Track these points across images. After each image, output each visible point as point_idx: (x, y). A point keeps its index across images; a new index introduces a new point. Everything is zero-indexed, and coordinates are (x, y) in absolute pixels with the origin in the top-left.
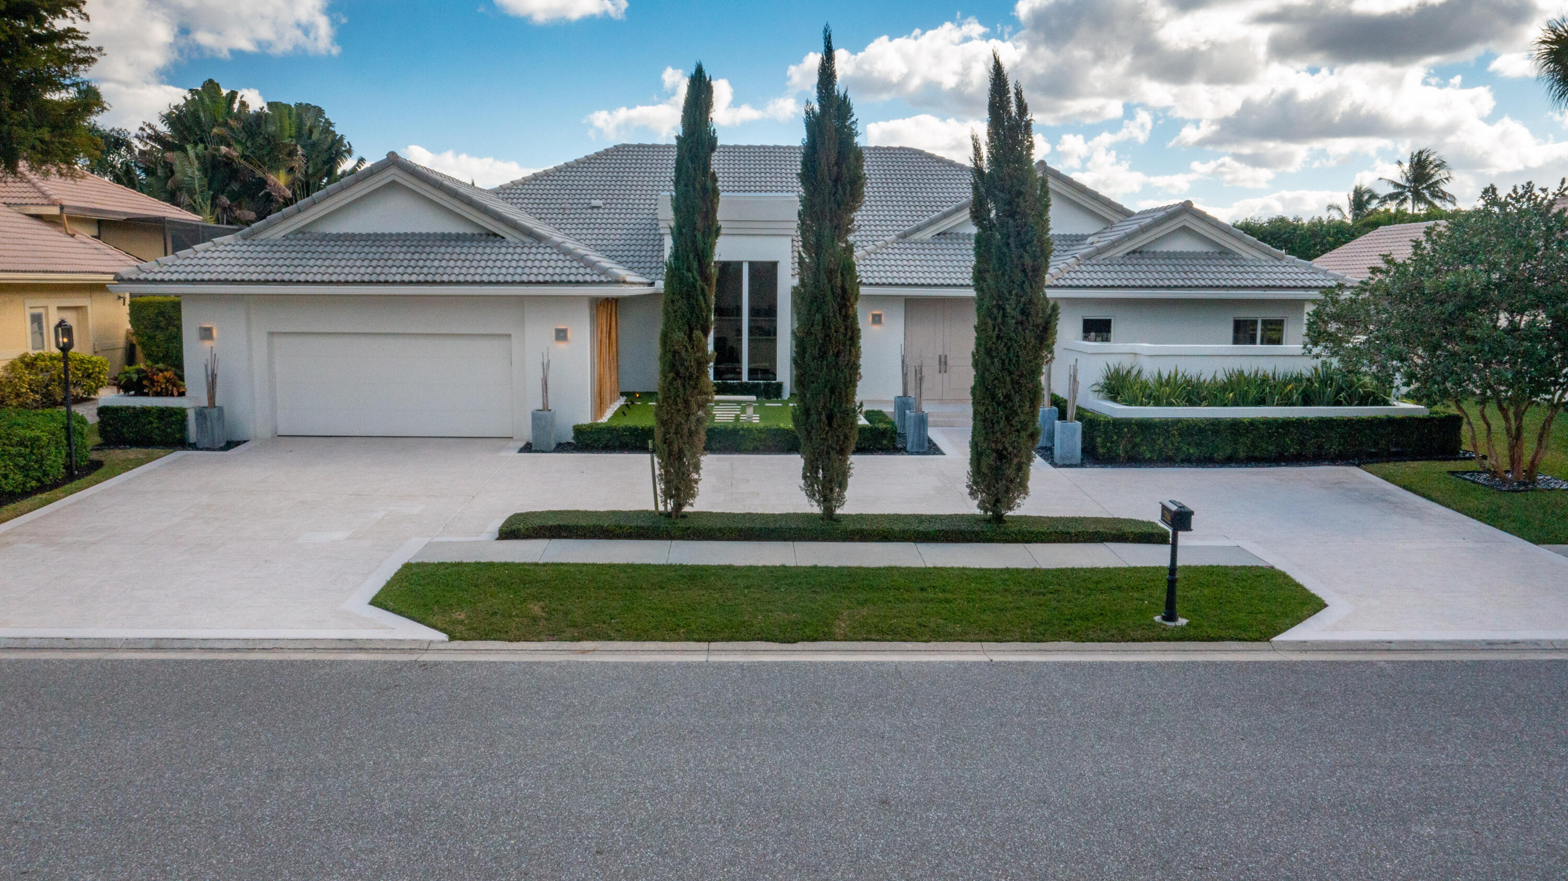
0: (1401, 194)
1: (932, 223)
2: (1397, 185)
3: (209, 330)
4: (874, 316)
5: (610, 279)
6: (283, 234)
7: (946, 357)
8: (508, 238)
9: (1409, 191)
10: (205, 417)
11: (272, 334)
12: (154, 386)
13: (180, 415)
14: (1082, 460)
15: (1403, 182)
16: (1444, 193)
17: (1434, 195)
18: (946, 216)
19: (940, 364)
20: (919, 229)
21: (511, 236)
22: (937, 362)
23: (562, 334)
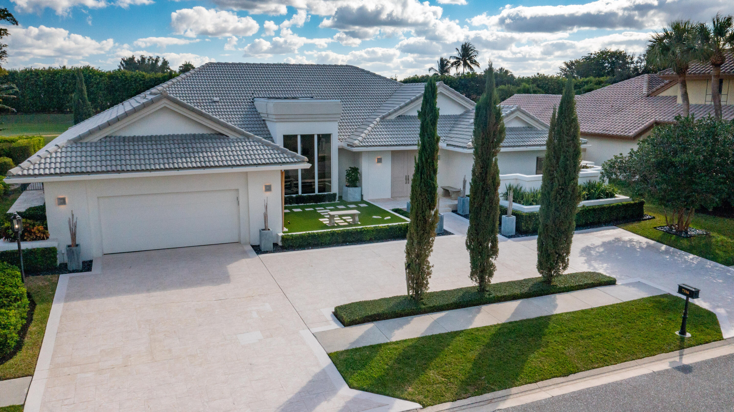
0: (459, 61)
1: (395, 111)
2: (457, 58)
3: (64, 199)
4: (378, 159)
5: (299, 160)
6: (98, 139)
7: (408, 176)
8: (231, 137)
9: (462, 60)
10: (73, 252)
11: (98, 198)
12: (31, 235)
13: (52, 251)
14: (516, 234)
15: (459, 56)
16: (475, 61)
17: (472, 63)
18: (401, 108)
19: (406, 180)
20: (390, 114)
21: (232, 135)
22: (405, 179)
23: (268, 188)
